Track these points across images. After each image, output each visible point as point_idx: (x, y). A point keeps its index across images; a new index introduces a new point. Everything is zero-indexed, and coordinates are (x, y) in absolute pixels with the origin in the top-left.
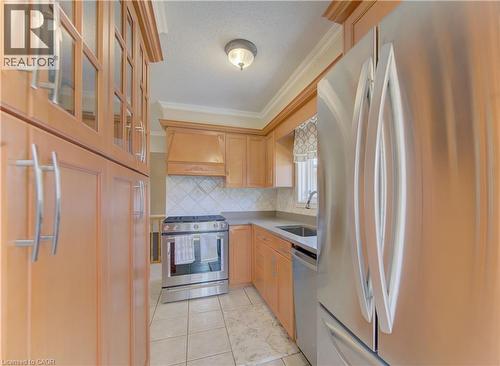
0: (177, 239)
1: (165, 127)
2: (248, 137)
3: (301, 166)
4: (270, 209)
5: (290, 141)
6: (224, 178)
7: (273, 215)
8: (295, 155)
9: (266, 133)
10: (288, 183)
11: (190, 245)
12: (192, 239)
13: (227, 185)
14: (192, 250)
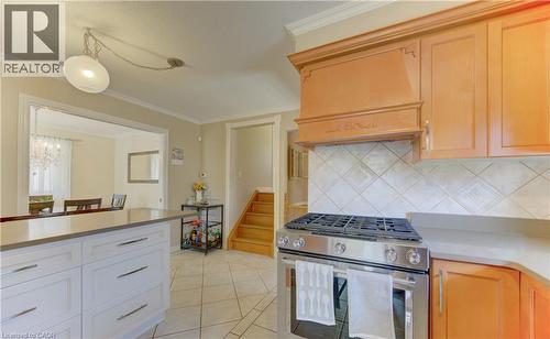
0: (301, 266)
1: (300, 67)
11: (326, 287)
12: (328, 276)
13: (422, 157)
14: (329, 299)
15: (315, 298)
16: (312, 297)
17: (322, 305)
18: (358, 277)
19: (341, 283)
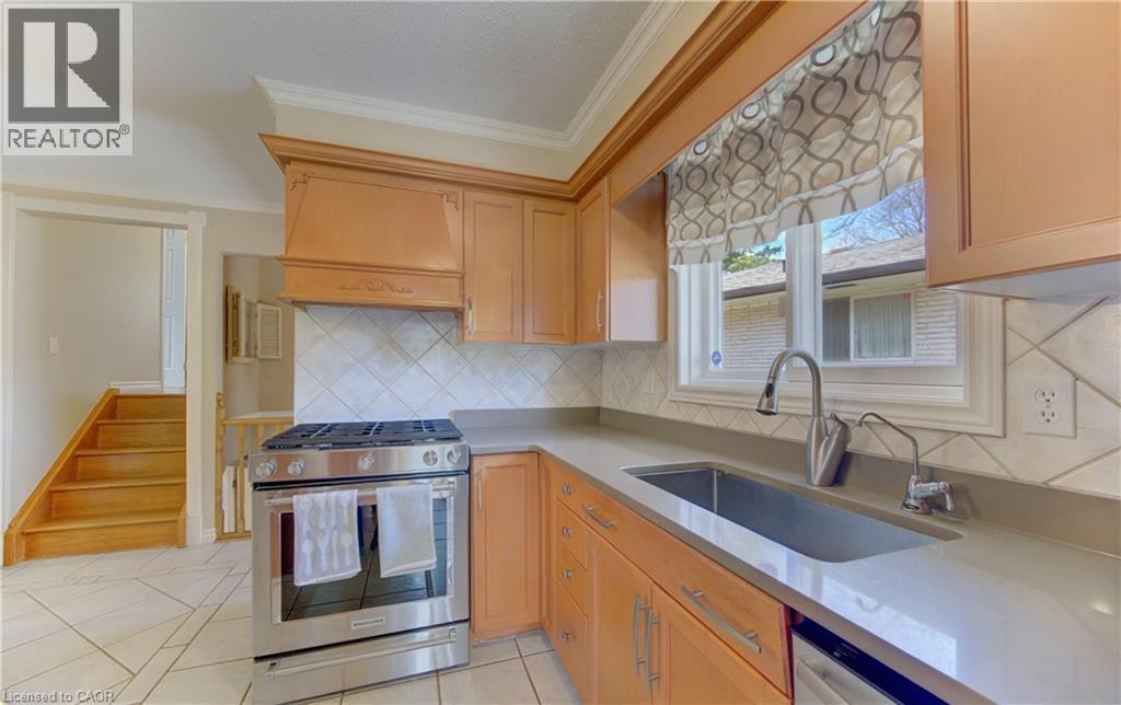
0: (302, 502)
1: (284, 161)
2: (529, 203)
3: (687, 277)
4: (582, 401)
5: (653, 207)
6: (458, 314)
7: (590, 420)
8: (673, 245)
9: (576, 193)
10: (646, 331)
11: (346, 522)
12: (351, 504)
13: (467, 337)
14: (350, 539)
15: (330, 544)
16: (323, 544)
17: (341, 550)
18: (392, 496)
19: (368, 515)
